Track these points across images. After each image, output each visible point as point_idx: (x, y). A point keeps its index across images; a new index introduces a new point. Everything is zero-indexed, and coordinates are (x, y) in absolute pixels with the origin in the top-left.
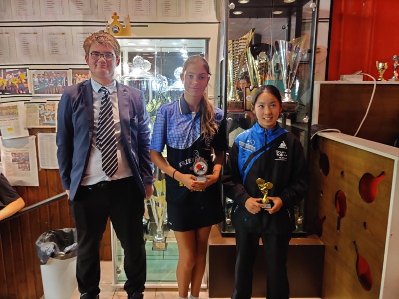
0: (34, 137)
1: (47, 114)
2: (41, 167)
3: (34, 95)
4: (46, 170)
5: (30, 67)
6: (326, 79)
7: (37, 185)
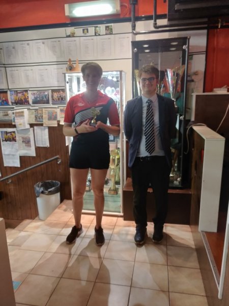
0: (32, 129)
1: (39, 116)
2: (37, 146)
3: (32, 105)
4: (39, 147)
5: (30, 89)
6: (204, 92)
7: (34, 155)
